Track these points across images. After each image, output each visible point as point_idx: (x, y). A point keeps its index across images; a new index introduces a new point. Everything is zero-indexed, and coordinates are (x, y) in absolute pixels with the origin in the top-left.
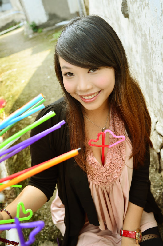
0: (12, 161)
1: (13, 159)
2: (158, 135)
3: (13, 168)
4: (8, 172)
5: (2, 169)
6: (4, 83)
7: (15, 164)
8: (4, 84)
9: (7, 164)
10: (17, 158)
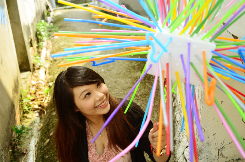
0: (43, 144)
1: (45, 142)
2: (184, 160)
3: (42, 151)
4: (35, 154)
5: (31, 149)
6: (57, 62)
7: (45, 147)
8: (57, 64)
9: (37, 145)
10: (49, 142)
